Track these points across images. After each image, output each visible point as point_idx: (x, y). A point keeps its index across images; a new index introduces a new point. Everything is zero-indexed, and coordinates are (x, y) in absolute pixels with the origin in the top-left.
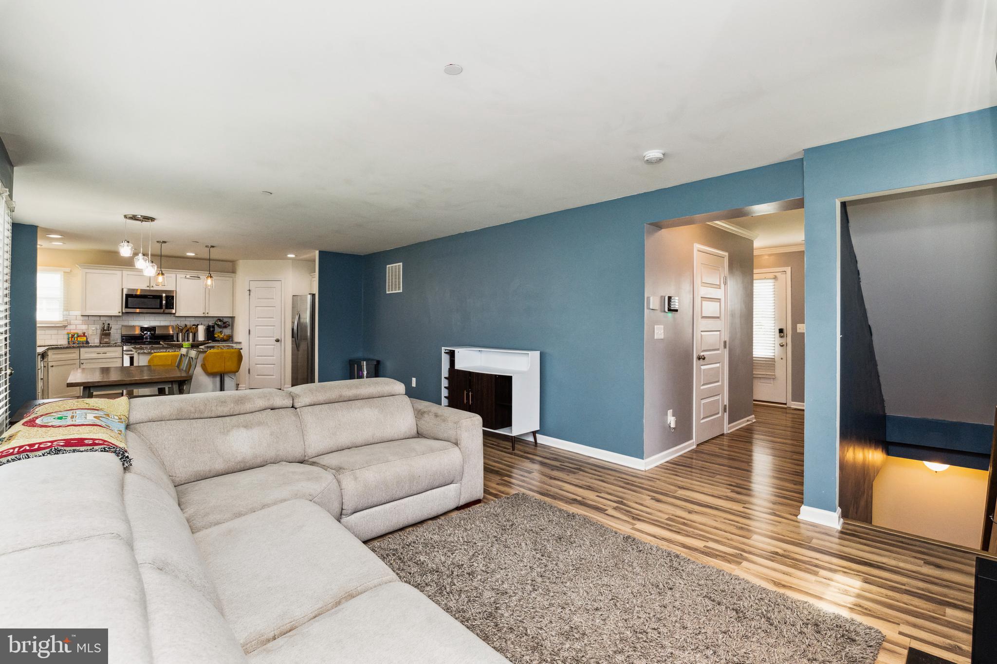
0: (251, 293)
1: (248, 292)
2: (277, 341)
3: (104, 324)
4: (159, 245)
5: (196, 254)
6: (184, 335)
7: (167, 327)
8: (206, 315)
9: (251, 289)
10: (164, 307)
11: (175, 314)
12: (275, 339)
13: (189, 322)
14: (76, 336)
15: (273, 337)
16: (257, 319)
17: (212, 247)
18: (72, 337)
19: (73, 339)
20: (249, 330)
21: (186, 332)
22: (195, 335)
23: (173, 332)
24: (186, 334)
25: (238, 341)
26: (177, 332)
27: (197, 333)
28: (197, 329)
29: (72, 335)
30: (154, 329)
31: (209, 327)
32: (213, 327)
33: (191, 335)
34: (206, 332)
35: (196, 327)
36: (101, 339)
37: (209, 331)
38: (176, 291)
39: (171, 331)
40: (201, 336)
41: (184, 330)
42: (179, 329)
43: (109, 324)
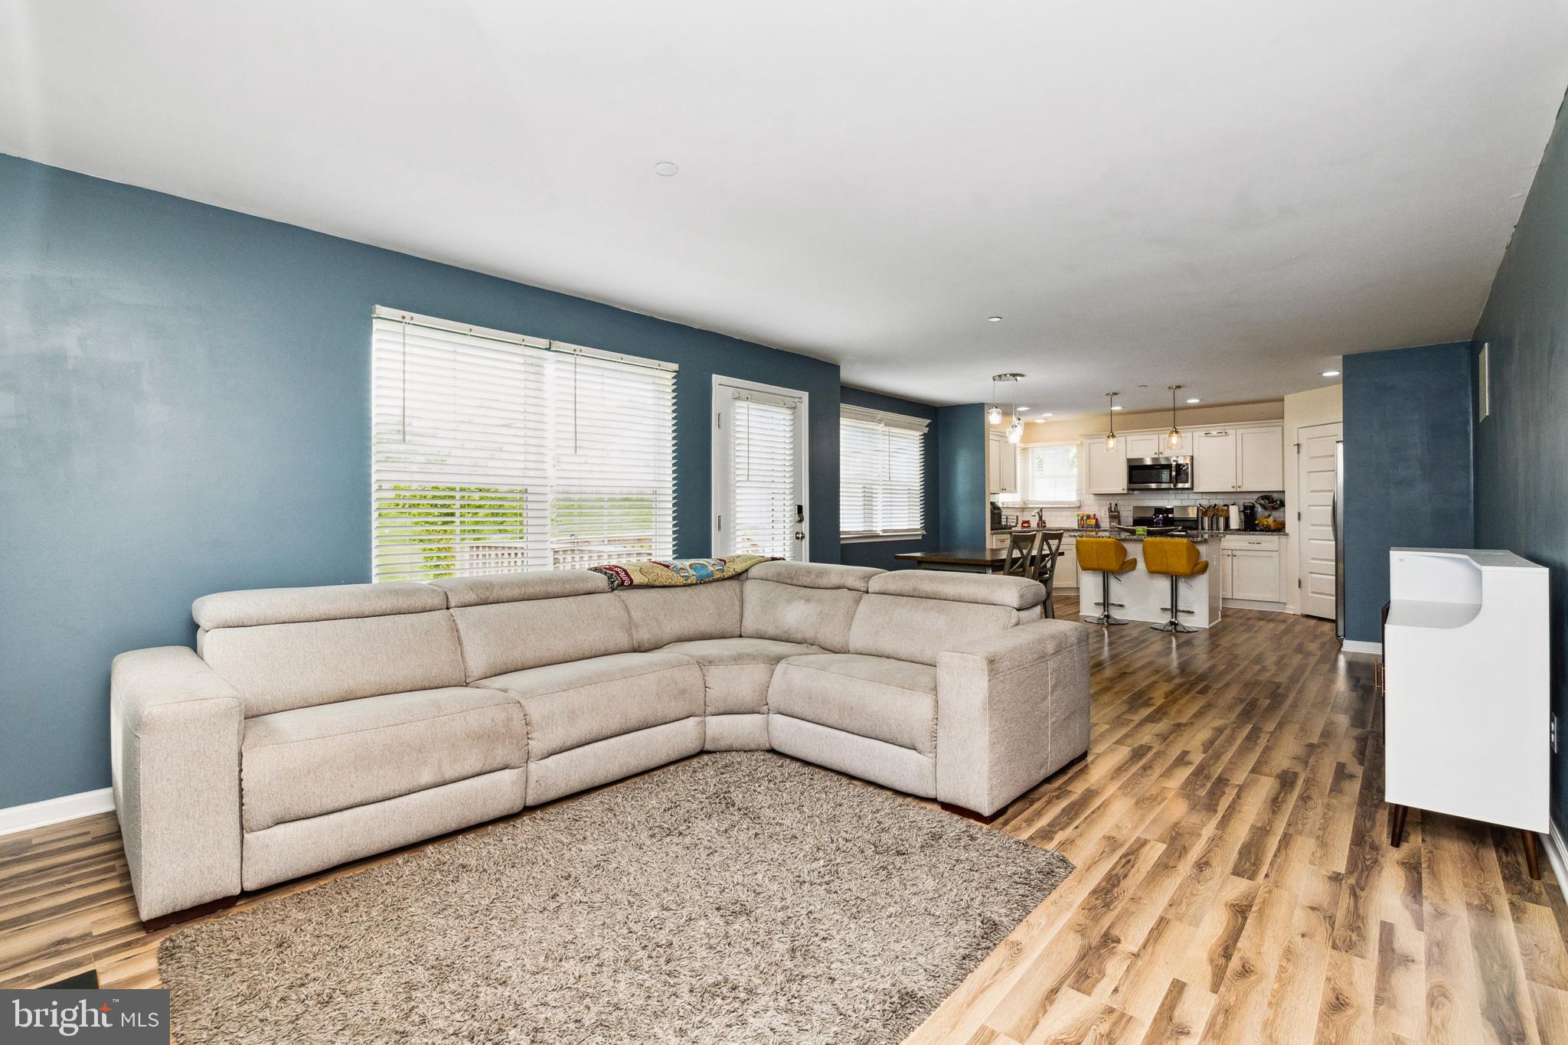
0: (1301, 450)
1: (1297, 448)
3: (1110, 504)
4: (1109, 398)
5: (1201, 400)
6: (1212, 521)
7: (1184, 508)
8: (1239, 490)
9: (1300, 442)
10: (1174, 480)
11: (1192, 489)
13: (1219, 501)
14: (1085, 518)
16: (1310, 494)
17: (1178, 387)
18: (1080, 520)
19: (1081, 522)
20: (1299, 513)
21: (1213, 516)
22: (1227, 520)
23: (1196, 516)
24: (1215, 519)
25: (1286, 532)
26: (1200, 515)
27: (1229, 517)
28: (1228, 511)
29: (1082, 518)
30: (1171, 511)
31: (1246, 508)
32: (1252, 507)
33: (1222, 520)
34: (1243, 517)
35: (1226, 508)
36: (1110, 522)
37: (1245, 515)
38: (1192, 457)
39: (1192, 514)
40: (1234, 523)
41: (1210, 513)
42: (1203, 511)
43: (1116, 504)
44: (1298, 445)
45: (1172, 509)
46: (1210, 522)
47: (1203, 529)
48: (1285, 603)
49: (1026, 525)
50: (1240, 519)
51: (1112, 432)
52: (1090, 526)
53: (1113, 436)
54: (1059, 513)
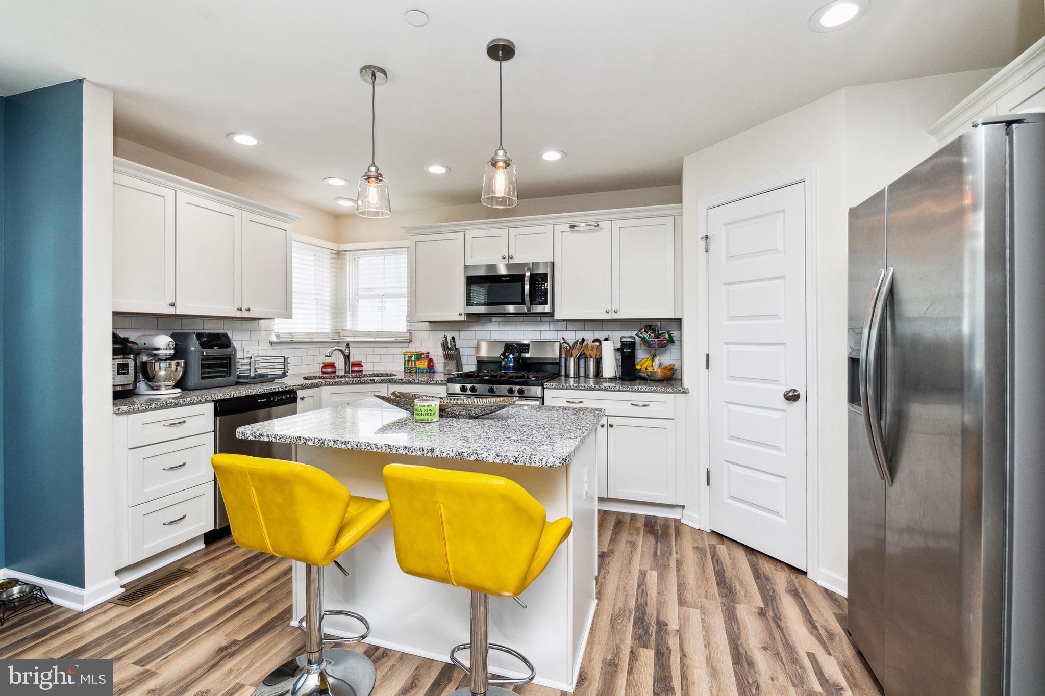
0: (712, 247)
1: (703, 243)
2: (792, 397)
3: (446, 337)
6: (578, 363)
8: (614, 317)
9: (710, 235)
10: (527, 299)
11: (552, 314)
12: (785, 389)
13: (588, 334)
14: (413, 359)
15: (775, 382)
18: (408, 361)
19: (410, 363)
20: (708, 356)
21: (580, 355)
22: (599, 361)
23: (557, 356)
24: (582, 363)
25: (685, 386)
26: (563, 356)
27: (601, 358)
28: (599, 348)
29: (410, 358)
30: (524, 348)
31: (624, 344)
32: (632, 345)
33: (592, 364)
34: (620, 357)
35: (597, 344)
36: (445, 366)
37: (623, 354)
38: (553, 264)
39: (553, 353)
40: (610, 367)
41: (576, 353)
42: (567, 350)
43: (453, 338)
44: (707, 237)
45: (528, 345)
46: (576, 366)
47: (567, 376)
48: (684, 507)
49: (329, 370)
50: (616, 360)
51: (373, 164)
52: (420, 371)
53: (378, 178)
54: (383, 351)
